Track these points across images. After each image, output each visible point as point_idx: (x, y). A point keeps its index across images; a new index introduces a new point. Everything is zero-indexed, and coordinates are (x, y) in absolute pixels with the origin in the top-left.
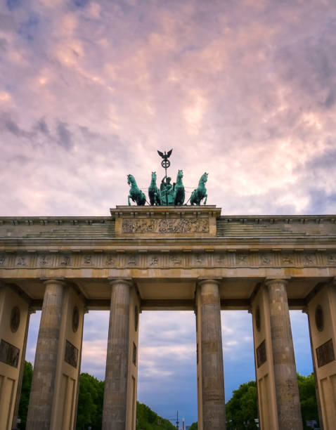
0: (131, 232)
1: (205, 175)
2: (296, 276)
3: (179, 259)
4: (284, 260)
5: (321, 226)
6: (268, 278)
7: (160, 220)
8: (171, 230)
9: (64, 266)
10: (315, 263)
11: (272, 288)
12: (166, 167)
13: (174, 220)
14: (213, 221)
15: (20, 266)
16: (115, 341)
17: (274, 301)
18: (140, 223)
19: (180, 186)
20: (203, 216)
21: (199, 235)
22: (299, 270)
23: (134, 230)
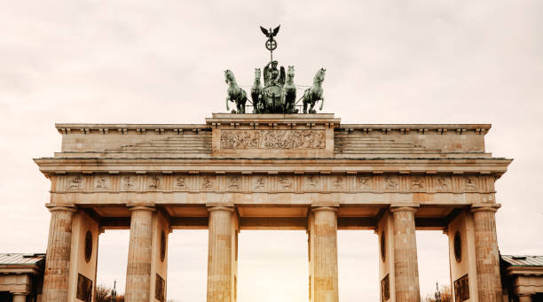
0: (231, 147)
1: (323, 71)
2: (426, 203)
3: (289, 181)
4: (413, 183)
5: (463, 137)
6: (392, 206)
7: (266, 132)
8: (280, 146)
9: (153, 189)
10: (450, 186)
11: (398, 217)
12: (271, 50)
13: (283, 132)
14: (330, 133)
15: (100, 190)
16: (216, 278)
17: (399, 233)
18: (243, 135)
19: (289, 87)
20: (317, 128)
21: (313, 151)
22: (430, 196)
23: (235, 145)
